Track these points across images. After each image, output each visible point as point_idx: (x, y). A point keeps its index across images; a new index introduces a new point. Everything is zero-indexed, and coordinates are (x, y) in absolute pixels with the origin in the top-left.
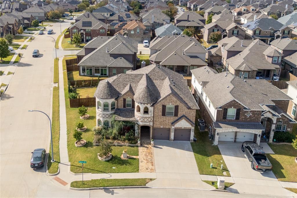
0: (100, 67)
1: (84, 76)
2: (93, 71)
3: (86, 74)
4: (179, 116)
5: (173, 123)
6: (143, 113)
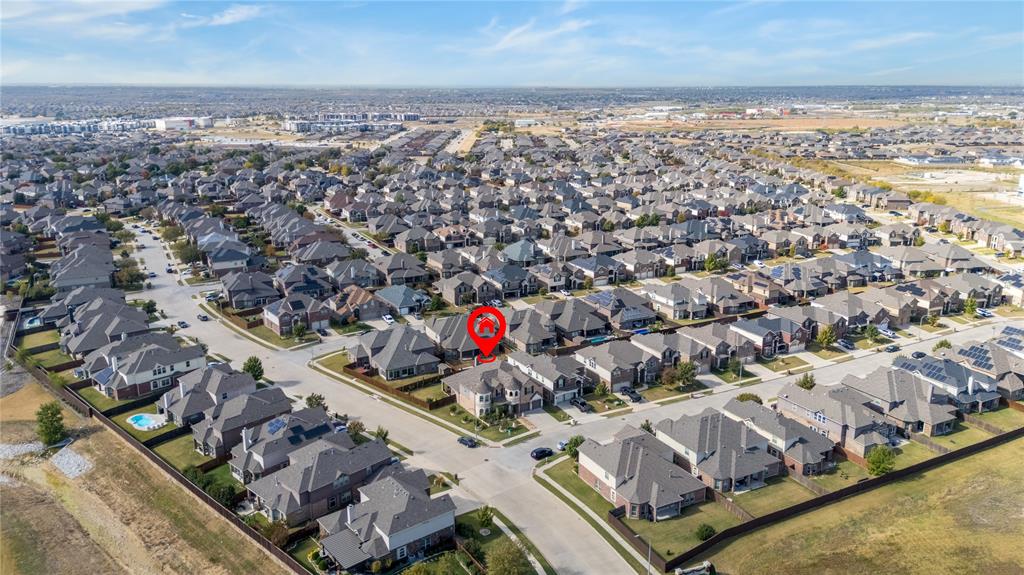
0: (407, 367)
1: (393, 379)
2: (401, 373)
3: (393, 377)
4: (535, 392)
5: (531, 398)
6: (515, 396)
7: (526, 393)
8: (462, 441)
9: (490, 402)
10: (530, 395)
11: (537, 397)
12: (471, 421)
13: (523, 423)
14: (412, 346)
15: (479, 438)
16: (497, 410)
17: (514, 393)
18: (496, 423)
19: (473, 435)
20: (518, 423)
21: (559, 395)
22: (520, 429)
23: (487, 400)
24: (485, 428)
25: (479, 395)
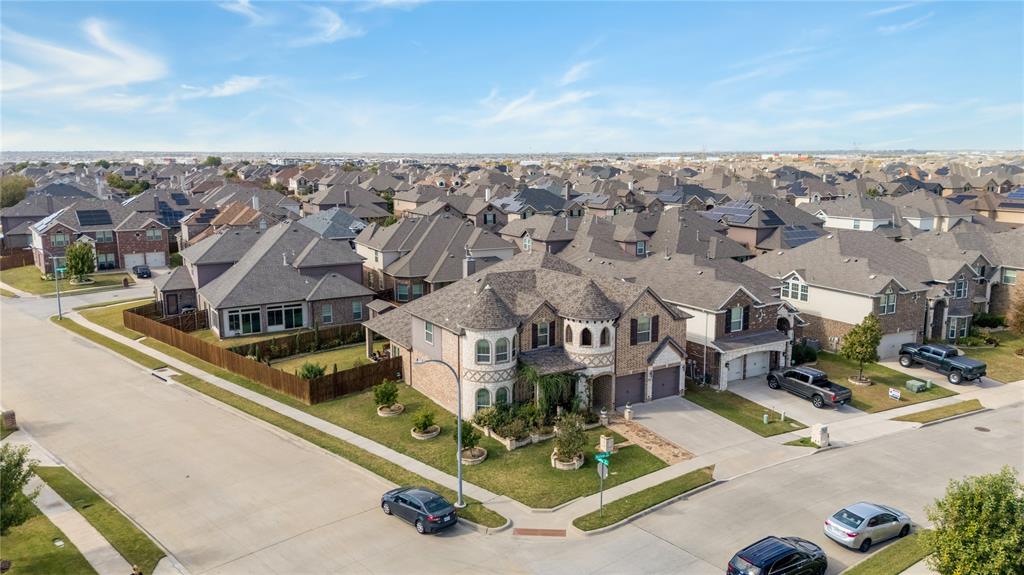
0: (283, 305)
1: (238, 336)
2: (263, 319)
3: (241, 331)
4: (660, 339)
5: (650, 360)
6: (599, 345)
7: (634, 342)
8: (397, 505)
9: (511, 364)
10: (646, 348)
11: (669, 357)
12: (443, 432)
13: (633, 439)
14: (299, 259)
15: (471, 490)
16: (538, 393)
17: (596, 331)
18: (535, 438)
19: (450, 482)
20: (618, 438)
21: (731, 355)
22: (628, 460)
23: (500, 358)
24: (493, 454)
25: (472, 337)
